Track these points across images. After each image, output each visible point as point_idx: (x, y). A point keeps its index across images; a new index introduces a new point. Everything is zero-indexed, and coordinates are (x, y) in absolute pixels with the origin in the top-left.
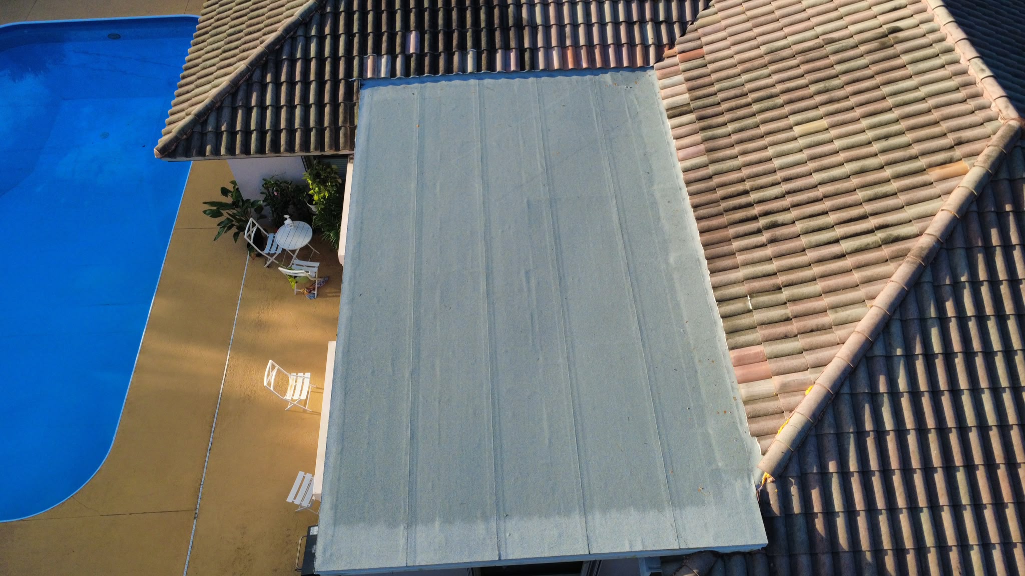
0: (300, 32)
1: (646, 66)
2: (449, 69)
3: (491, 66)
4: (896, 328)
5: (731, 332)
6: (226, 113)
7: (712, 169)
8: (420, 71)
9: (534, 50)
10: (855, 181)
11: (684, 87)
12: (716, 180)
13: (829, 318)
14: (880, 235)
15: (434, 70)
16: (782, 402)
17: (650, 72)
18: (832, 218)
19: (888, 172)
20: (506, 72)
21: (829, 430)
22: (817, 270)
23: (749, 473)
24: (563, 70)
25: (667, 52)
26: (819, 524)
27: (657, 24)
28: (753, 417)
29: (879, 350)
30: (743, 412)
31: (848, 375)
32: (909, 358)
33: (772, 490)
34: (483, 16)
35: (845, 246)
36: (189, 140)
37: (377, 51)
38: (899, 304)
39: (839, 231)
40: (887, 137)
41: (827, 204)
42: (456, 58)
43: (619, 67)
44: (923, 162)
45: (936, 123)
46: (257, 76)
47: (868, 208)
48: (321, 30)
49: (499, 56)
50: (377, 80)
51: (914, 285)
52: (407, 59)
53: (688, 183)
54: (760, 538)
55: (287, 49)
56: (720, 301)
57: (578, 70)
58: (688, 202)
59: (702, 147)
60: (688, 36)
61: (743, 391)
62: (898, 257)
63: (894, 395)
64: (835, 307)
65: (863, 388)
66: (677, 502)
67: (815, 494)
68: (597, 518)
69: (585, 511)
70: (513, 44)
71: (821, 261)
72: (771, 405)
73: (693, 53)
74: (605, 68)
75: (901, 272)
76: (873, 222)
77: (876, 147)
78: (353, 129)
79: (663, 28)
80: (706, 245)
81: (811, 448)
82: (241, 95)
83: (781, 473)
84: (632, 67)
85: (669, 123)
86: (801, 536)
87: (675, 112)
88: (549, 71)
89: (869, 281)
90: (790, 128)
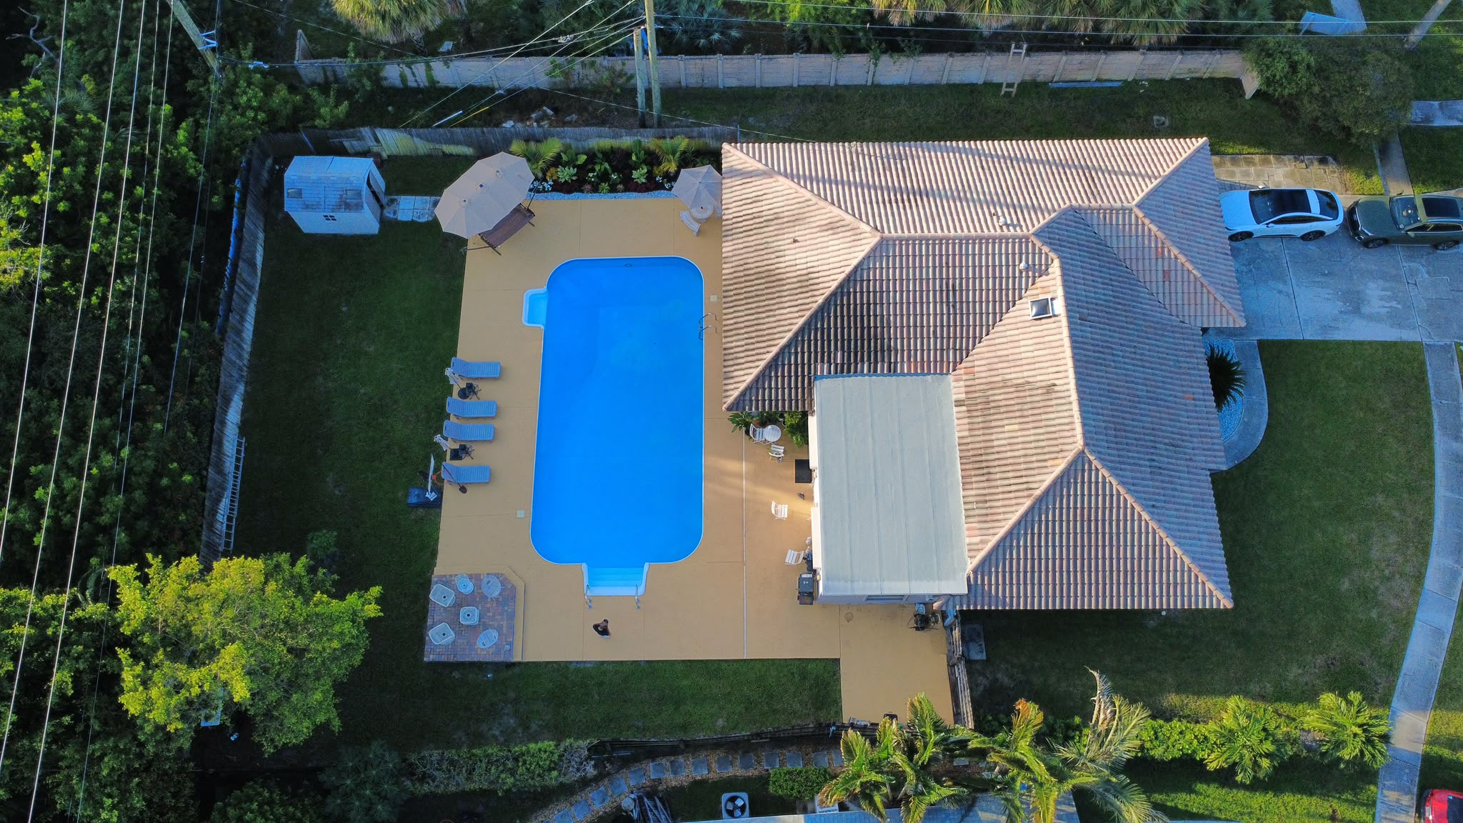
0: (786, 350)
1: (948, 373)
2: (856, 371)
3: (875, 371)
4: (1023, 523)
5: (967, 517)
6: (754, 391)
7: (969, 440)
8: (842, 372)
9: (896, 363)
10: (1022, 460)
11: (963, 390)
12: (970, 446)
13: (1001, 517)
14: (1025, 486)
15: (849, 371)
16: (980, 546)
17: (949, 376)
18: (1010, 475)
19: (1034, 458)
20: (882, 374)
21: (993, 558)
22: (1001, 496)
23: (965, 570)
24: (909, 374)
25: (959, 366)
26: (986, 587)
27: (955, 350)
28: (969, 550)
29: (1015, 531)
30: (966, 548)
31: (1003, 539)
32: (1026, 534)
33: (972, 576)
34: (872, 344)
35: (1013, 488)
36: (738, 403)
37: (822, 361)
38: (1026, 514)
39: (1012, 481)
40: (1038, 441)
41: (1010, 468)
42: (859, 366)
43: (935, 373)
44: (1047, 457)
45: (1056, 439)
46: (767, 373)
47: (1024, 473)
48: (796, 349)
49: (879, 365)
50: (822, 377)
51: (1032, 508)
52: (836, 365)
53: (959, 445)
54: (965, 591)
55: (780, 359)
56: (965, 503)
57: (916, 374)
58: (958, 454)
59: (967, 427)
60: (969, 358)
61: (967, 540)
62: (1029, 496)
63: (1018, 547)
64: (1004, 513)
65: (1008, 544)
66: (940, 579)
67: (986, 578)
68: (913, 583)
69: (910, 580)
70: (886, 360)
71: (1003, 493)
72: (975, 547)
73: (970, 371)
74: (929, 373)
75: (1028, 503)
76: (1024, 480)
77: (1033, 445)
78: (812, 400)
79: (958, 352)
80: (963, 477)
81: (987, 563)
82: (760, 382)
83: (975, 571)
84: (942, 374)
85: (955, 409)
86: (979, 591)
87: (959, 403)
88: (902, 374)
89: (1017, 504)
90: (1003, 426)
